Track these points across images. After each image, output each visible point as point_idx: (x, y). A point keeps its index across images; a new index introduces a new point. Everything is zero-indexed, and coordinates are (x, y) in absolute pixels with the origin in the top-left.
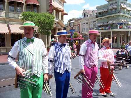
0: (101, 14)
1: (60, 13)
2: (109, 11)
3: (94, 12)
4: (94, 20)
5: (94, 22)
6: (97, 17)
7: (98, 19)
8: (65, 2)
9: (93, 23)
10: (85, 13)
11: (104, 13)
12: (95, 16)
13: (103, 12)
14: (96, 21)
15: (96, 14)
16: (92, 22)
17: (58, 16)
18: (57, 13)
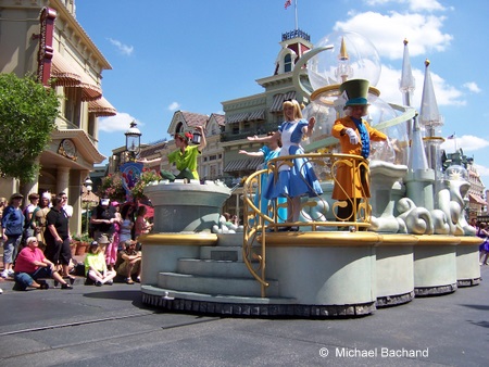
0: (240, 128)
1: (85, 106)
2: (271, 118)
3: (214, 122)
4: (213, 151)
5: (212, 158)
6: (224, 139)
7: (230, 147)
8: (109, 68)
9: (209, 162)
10: (180, 124)
11: (252, 125)
12: (218, 137)
13: (246, 123)
14: (220, 157)
15: (223, 128)
16: (206, 159)
17: (73, 116)
18: (73, 102)
